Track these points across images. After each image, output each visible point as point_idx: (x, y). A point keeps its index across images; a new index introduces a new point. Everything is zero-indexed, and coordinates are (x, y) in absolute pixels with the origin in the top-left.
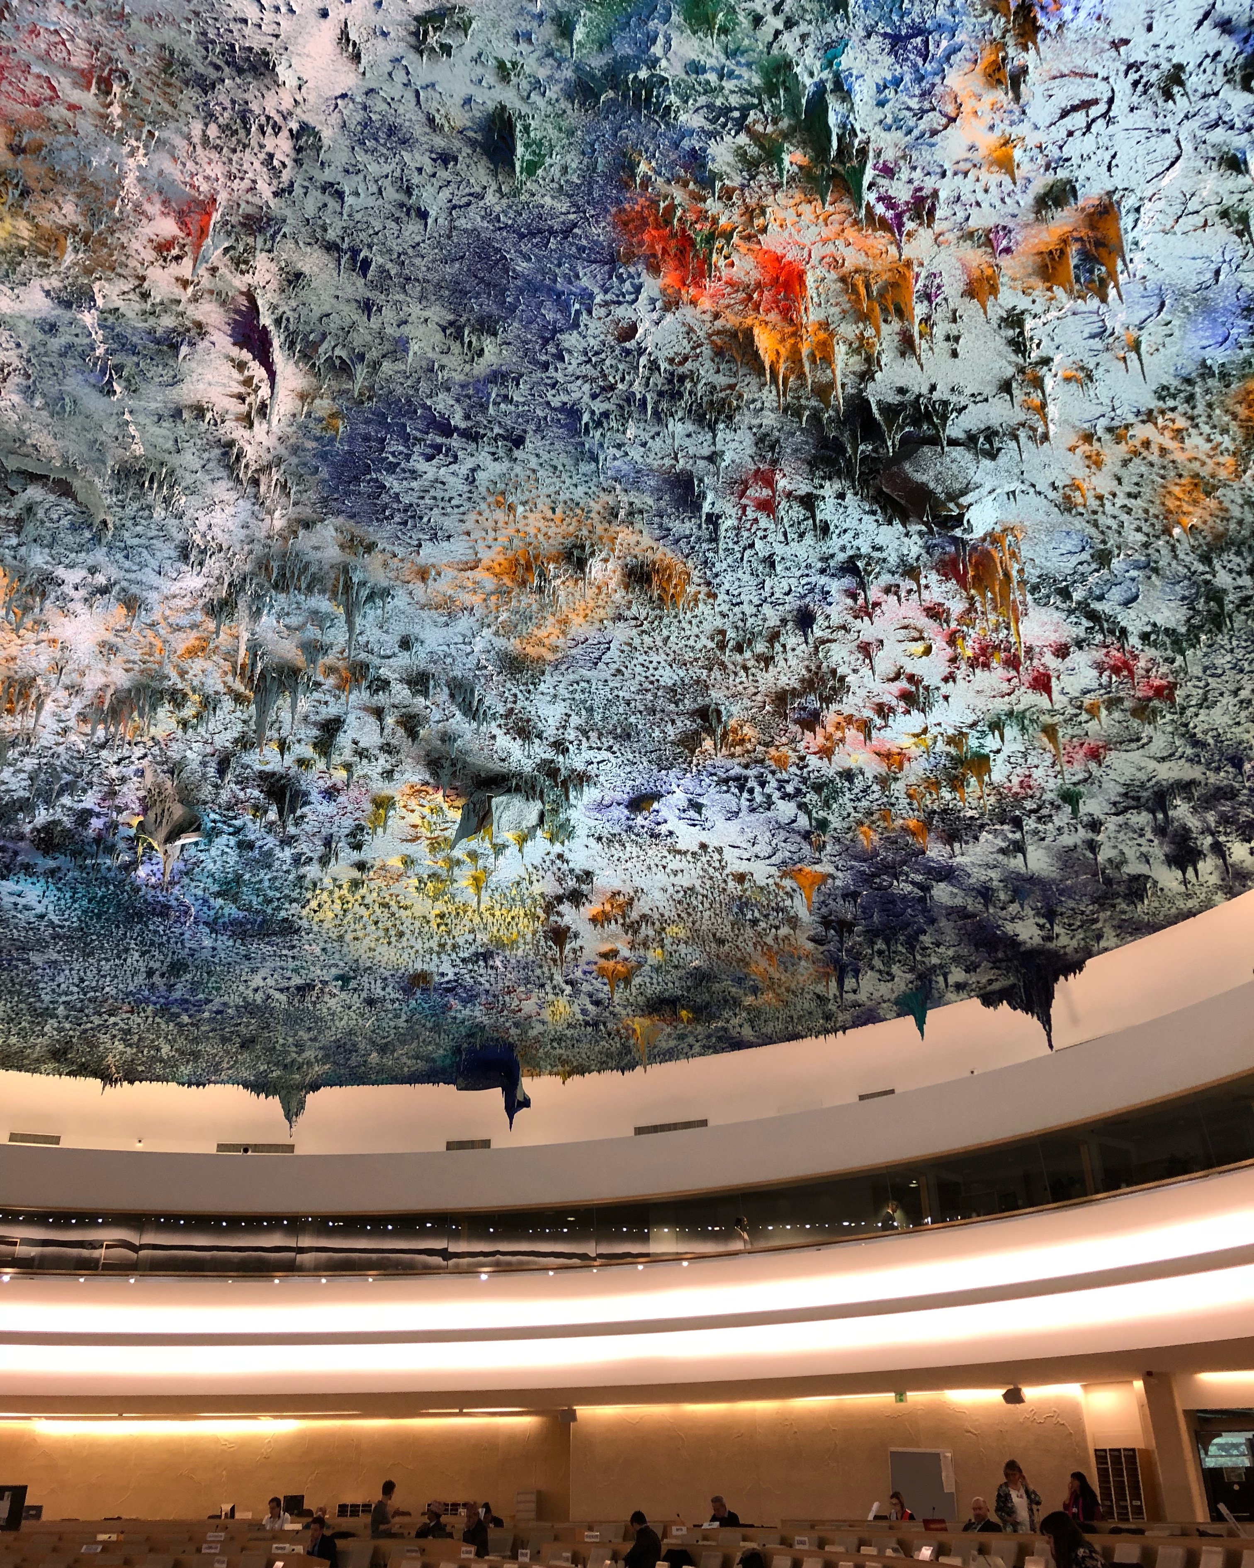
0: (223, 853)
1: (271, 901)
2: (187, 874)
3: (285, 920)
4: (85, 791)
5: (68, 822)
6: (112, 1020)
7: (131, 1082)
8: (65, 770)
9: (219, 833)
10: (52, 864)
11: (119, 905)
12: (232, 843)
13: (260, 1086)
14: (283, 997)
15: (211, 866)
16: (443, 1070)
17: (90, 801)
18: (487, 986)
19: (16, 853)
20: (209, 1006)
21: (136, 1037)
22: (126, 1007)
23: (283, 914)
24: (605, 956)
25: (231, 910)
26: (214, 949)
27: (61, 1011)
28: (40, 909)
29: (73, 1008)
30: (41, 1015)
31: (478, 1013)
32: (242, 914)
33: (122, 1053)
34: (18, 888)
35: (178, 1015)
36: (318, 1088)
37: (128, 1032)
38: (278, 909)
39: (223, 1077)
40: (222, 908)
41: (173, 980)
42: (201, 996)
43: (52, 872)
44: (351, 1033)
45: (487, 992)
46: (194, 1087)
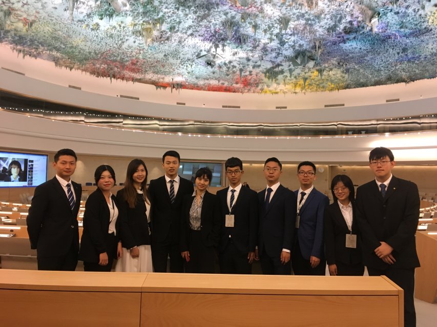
0: (393, 17)
1: (417, 25)
2: (387, 26)
3: (425, 28)
4: (345, 17)
5: (349, 26)
6: (397, 67)
7: (413, 81)
8: (337, 14)
9: (387, 13)
10: (353, 36)
11: (377, 40)
12: (393, 14)
15: (392, 22)
17: (349, 19)
19: (343, 37)
20: (421, 57)
21: (407, 70)
22: (399, 64)
25: (407, 31)
26: (411, 42)
27: (382, 68)
28: (359, 47)
29: (385, 67)
30: (378, 71)
32: (412, 31)
33: (406, 75)
34: (350, 44)
35: (414, 62)
37: (404, 69)
38: (421, 26)
40: (404, 31)
41: (406, 53)
42: (417, 55)
43: (354, 38)
46: (432, 79)
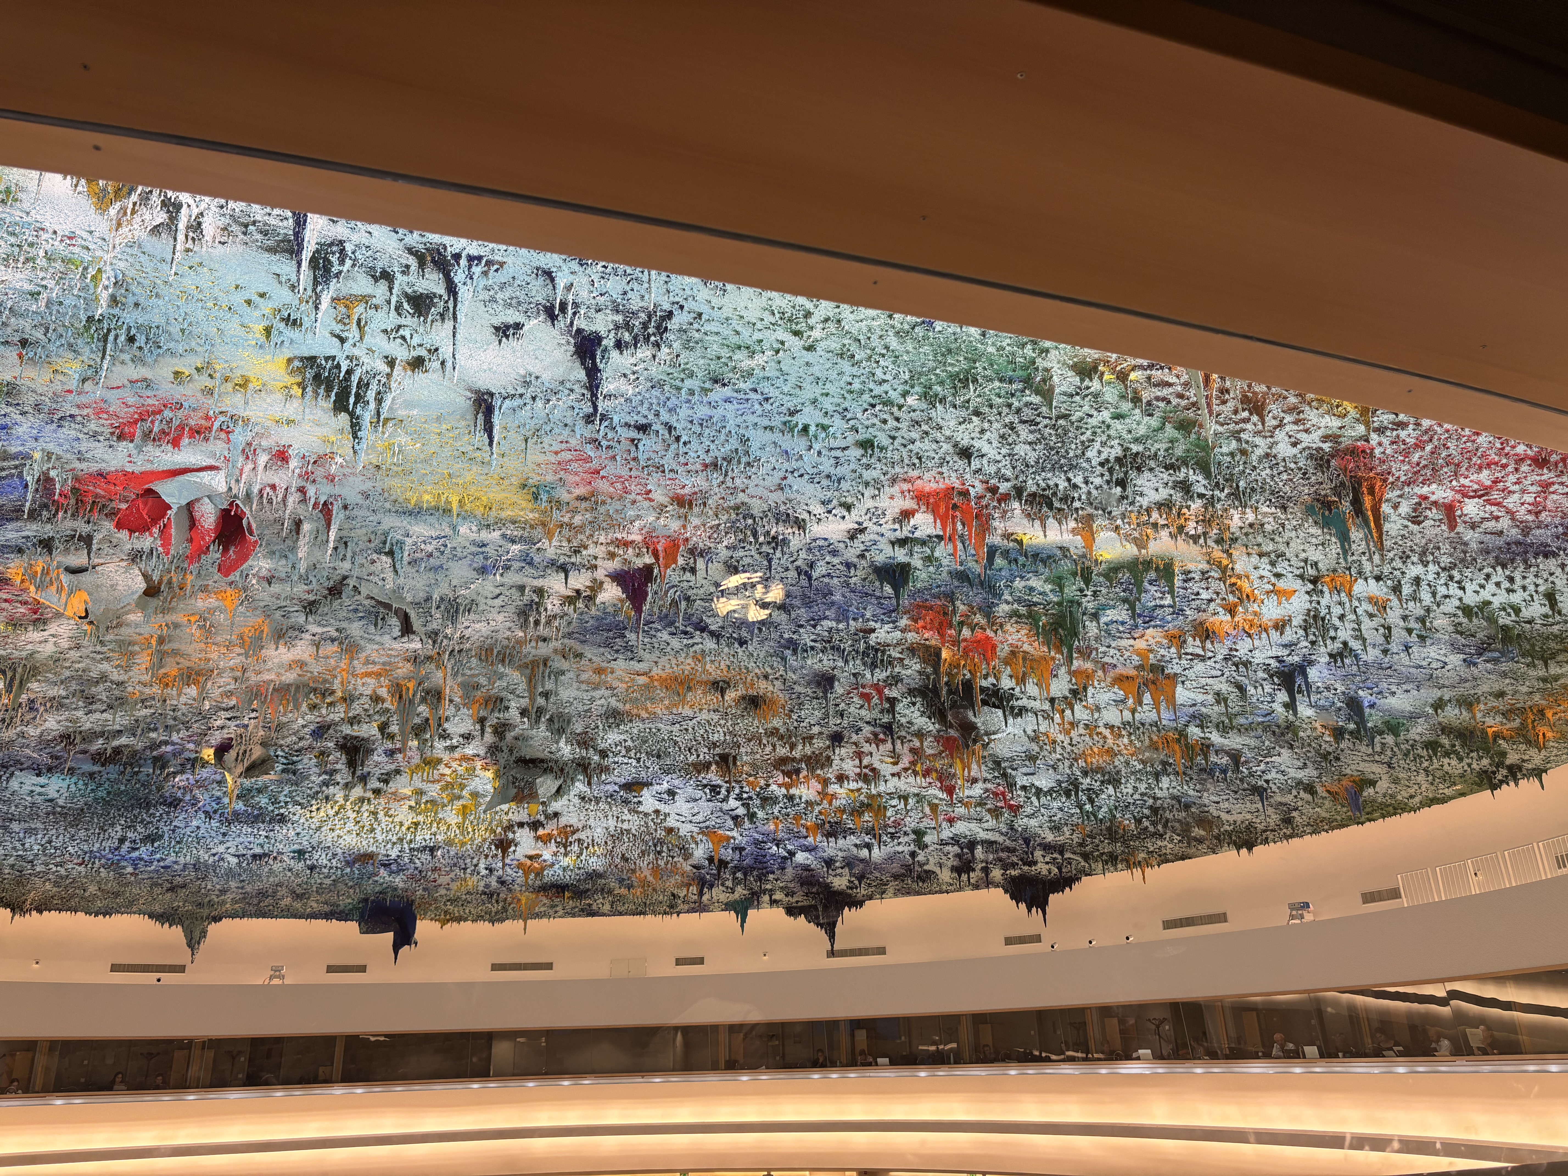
1: (278, 803)
3: (280, 815)
4: (178, 731)
5: (140, 746)
7: (40, 911)
8: (175, 718)
10: (96, 769)
11: (134, 796)
13: (165, 917)
14: (234, 860)
16: (342, 912)
17: (177, 736)
18: (419, 864)
20: (158, 863)
23: (282, 811)
24: (531, 858)
25: (237, 806)
26: (198, 828)
28: (53, 795)
31: (398, 881)
32: (244, 809)
34: (45, 782)
35: (124, 868)
36: (220, 919)
38: (282, 807)
39: (134, 909)
40: (230, 804)
43: (91, 774)
44: (280, 885)
45: (416, 868)
46: (101, 917)
